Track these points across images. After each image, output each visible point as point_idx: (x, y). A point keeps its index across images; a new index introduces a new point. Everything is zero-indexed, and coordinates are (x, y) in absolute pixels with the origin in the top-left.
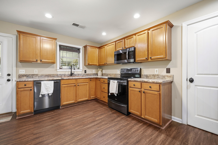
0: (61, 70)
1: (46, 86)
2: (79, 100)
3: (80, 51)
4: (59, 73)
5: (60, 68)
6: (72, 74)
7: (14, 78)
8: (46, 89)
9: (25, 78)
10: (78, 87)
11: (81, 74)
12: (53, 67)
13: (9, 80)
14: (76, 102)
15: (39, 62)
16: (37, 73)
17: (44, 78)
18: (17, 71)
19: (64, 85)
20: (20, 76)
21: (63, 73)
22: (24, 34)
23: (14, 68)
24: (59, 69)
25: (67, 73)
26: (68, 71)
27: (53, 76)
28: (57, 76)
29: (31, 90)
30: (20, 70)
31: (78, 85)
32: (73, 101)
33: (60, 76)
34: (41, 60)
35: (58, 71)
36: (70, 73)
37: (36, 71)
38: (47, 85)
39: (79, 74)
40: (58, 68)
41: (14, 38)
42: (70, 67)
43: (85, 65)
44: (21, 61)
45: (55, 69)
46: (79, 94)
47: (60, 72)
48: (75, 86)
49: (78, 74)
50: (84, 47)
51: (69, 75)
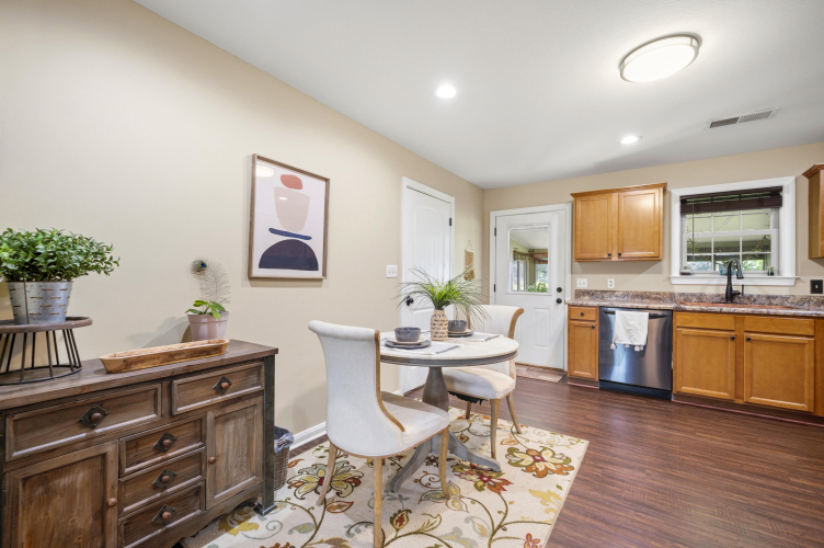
0: (686, 280)
1: (629, 325)
2: (755, 399)
3: (781, 198)
4: (677, 290)
5: (683, 274)
6: (731, 296)
7: (568, 297)
8: (628, 331)
9: (587, 298)
10: (747, 345)
11: (787, 298)
12: (660, 271)
13: (559, 301)
14: (740, 402)
15: (615, 258)
16: (612, 288)
17: (631, 302)
18: (573, 282)
19: (685, 331)
20: (579, 294)
21: (696, 290)
22: (584, 198)
23: (569, 276)
24: (678, 275)
25: (710, 291)
26: (715, 282)
27: (658, 297)
28: (672, 297)
29: (593, 327)
30: (579, 280)
31: (749, 340)
32: (724, 395)
33: (682, 298)
34: (620, 255)
35: (674, 282)
36: (723, 291)
37: (610, 282)
38: (631, 323)
39: (774, 297)
40: (676, 272)
41: (568, 208)
42: (725, 270)
43: (811, 258)
44: (580, 260)
45: (665, 275)
46: (751, 375)
47: (681, 286)
48: (733, 339)
49: (768, 297)
50: (805, 174)
51: (717, 299)
